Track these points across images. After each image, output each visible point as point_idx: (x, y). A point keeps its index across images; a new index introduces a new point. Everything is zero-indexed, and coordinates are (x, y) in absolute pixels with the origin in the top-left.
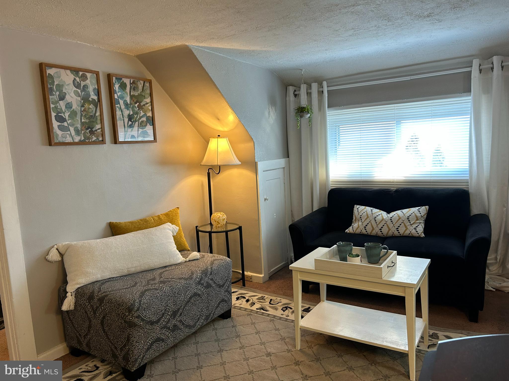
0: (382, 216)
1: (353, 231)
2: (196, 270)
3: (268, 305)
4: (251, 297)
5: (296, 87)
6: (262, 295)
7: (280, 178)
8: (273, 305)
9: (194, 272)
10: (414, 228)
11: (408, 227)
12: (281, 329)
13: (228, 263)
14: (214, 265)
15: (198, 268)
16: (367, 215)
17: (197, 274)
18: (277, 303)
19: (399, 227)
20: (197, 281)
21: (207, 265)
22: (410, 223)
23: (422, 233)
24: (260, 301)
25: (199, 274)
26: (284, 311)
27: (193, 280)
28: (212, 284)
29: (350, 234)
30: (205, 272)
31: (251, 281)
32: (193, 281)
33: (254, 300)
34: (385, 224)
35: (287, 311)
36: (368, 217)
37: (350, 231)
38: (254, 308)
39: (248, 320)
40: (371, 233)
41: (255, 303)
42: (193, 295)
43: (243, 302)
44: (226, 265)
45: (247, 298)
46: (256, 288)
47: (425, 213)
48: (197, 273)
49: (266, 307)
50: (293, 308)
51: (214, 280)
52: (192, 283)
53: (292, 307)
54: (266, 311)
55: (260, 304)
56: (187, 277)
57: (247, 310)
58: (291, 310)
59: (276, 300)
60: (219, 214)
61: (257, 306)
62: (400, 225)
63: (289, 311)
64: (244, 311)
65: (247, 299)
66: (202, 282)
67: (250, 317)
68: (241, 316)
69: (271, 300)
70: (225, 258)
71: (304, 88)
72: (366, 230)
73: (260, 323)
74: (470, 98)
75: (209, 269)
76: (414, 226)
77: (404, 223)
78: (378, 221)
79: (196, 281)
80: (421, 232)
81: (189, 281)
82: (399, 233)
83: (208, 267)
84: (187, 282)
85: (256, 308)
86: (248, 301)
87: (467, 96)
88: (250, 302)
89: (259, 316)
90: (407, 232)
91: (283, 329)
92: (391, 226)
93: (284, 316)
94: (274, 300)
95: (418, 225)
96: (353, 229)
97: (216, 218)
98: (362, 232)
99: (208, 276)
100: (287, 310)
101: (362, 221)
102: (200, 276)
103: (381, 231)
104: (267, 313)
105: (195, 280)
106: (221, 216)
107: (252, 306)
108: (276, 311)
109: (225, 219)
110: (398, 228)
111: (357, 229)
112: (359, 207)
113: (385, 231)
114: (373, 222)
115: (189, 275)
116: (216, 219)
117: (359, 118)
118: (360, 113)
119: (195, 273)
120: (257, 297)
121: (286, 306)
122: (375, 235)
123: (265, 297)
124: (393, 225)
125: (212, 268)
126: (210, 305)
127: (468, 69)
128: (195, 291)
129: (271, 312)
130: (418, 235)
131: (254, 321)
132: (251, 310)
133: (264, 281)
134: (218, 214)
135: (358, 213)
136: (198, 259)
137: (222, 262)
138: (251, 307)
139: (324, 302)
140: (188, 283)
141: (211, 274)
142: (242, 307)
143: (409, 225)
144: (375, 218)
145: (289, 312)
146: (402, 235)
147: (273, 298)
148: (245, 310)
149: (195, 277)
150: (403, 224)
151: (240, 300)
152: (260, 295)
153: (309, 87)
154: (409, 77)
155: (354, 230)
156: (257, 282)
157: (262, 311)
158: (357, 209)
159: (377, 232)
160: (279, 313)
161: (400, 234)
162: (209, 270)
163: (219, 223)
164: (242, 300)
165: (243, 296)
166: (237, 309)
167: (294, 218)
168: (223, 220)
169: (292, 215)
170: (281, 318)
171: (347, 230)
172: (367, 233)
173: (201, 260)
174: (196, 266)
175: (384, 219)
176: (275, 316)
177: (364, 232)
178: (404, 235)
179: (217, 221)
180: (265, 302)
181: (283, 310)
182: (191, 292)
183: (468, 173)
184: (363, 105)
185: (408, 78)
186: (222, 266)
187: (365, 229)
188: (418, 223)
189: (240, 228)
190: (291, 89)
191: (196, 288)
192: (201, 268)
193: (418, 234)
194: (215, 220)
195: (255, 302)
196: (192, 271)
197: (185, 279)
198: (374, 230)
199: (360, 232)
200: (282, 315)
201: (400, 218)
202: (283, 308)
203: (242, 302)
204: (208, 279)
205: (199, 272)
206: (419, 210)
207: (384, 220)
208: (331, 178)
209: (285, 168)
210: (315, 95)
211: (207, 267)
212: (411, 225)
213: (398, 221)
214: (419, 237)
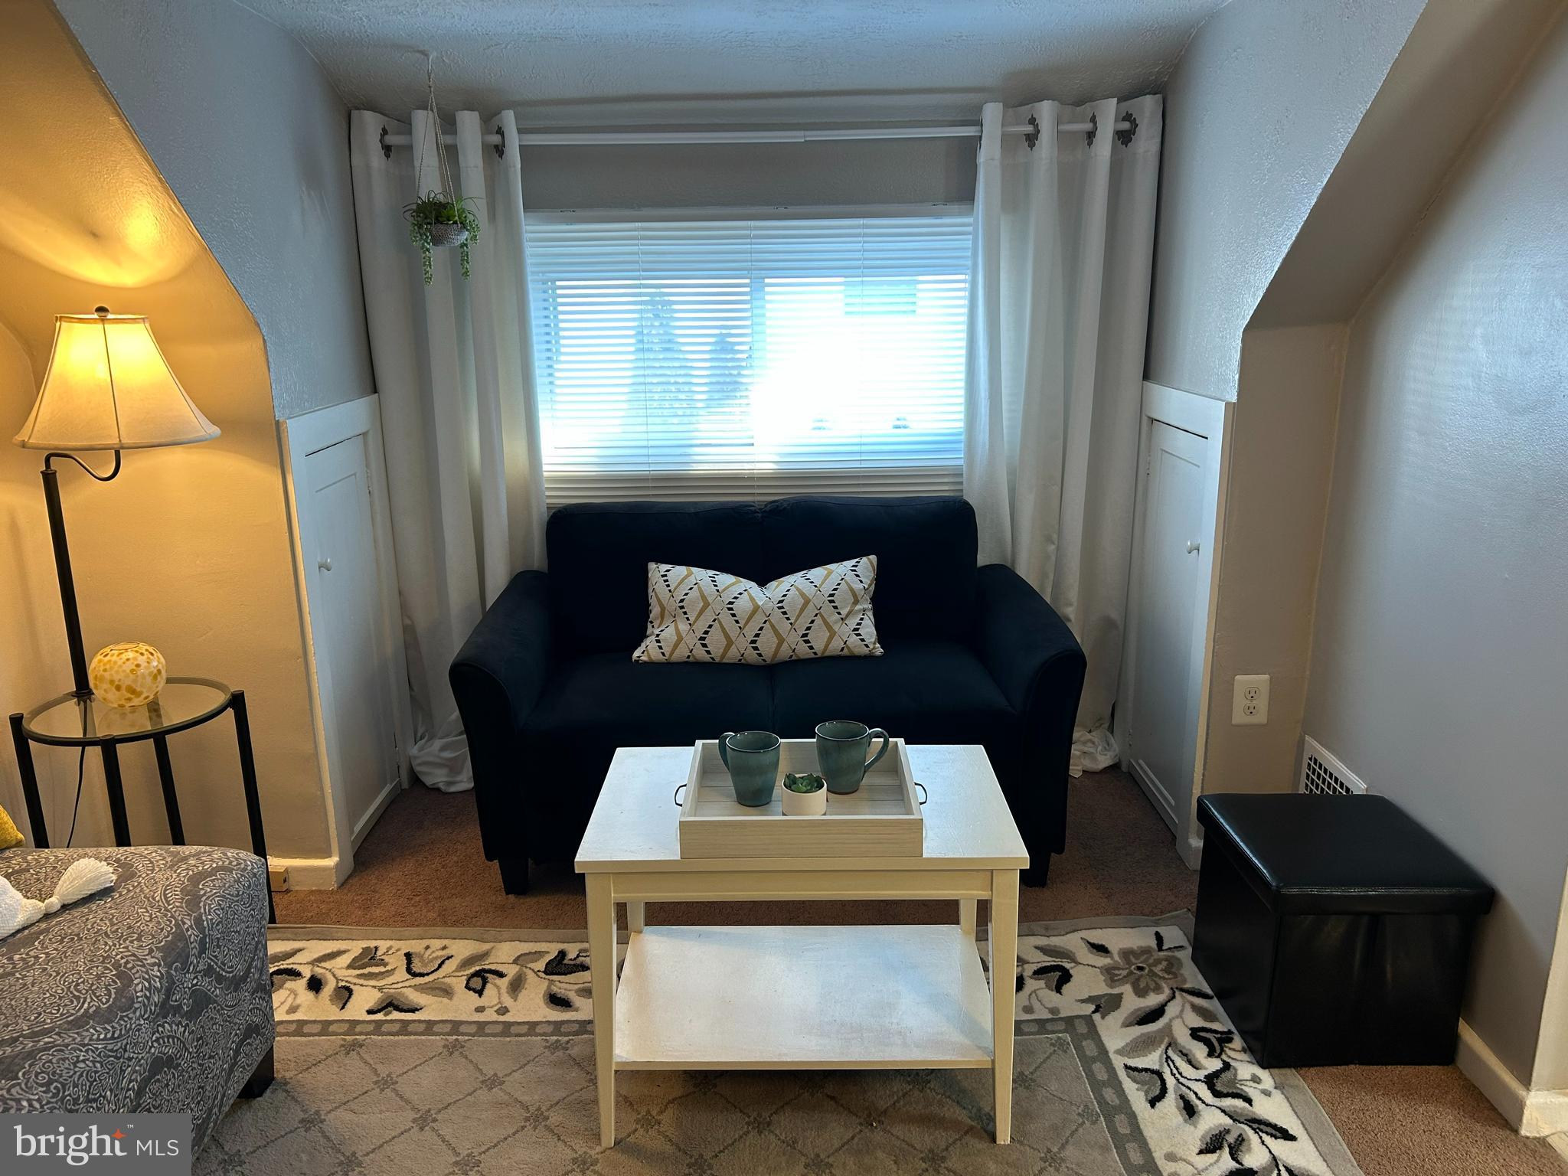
0: (752, 599)
1: (663, 654)
2: (134, 955)
3: (407, 984)
4: (323, 964)
5: (389, 117)
6: (365, 944)
7: (355, 474)
8: (427, 979)
9: (129, 966)
10: (852, 629)
11: (836, 628)
12: (506, 1075)
13: (255, 875)
14: (202, 904)
15: (139, 939)
16: (703, 597)
17: (147, 973)
18: (440, 966)
19: (809, 628)
20: (156, 1006)
21: (172, 916)
22: (839, 613)
23: (875, 643)
24: (366, 971)
25: (156, 968)
26: (480, 993)
27: (136, 1009)
28: (209, 990)
29: (651, 665)
30: (176, 953)
31: (288, 891)
32: (138, 1014)
33: (341, 974)
34: (765, 622)
35: (489, 990)
36: (706, 605)
37: (649, 656)
38: (359, 1007)
39: (354, 1071)
40: (723, 656)
41: (352, 986)
42: (147, 1073)
43: (296, 995)
44: (249, 886)
45: (307, 972)
46: (321, 918)
47: (871, 578)
48: (143, 966)
49: (403, 994)
50: (505, 971)
51: (218, 969)
52: (137, 1022)
53: (500, 968)
54: (413, 1010)
55: (374, 987)
56: (108, 1001)
57: (332, 1028)
58: (503, 983)
59: (429, 951)
60: (130, 655)
61: (365, 997)
62: (812, 622)
63: (498, 988)
64: (320, 1034)
65: (308, 976)
66: (174, 999)
67: (362, 1058)
68: (320, 1062)
69: (408, 956)
70: (237, 859)
71: (424, 124)
72: (707, 649)
73: (413, 1073)
74: (970, 220)
75: (187, 930)
76: (852, 622)
77: (822, 617)
78: (742, 617)
79: (153, 1008)
80: (873, 640)
81: (122, 1018)
82: (811, 648)
83: (182, 920)
84: (113, 1027)
85: (367, 1008)
86: (315, 984)
87: (960, 214)
88: (328, 989)
89: (397, 1042)
90: (836, 647)
91: (514, 1071)
92: (784, 627)
93: (490, 1015)
94: (421, 956)
95: (862, 619)
96: (660, 647)
97: (117, 672)
98: (693, 655)
99: (191, 963)
100: (488, 986)
101: (688, 619)
102: (161, 978)
103: (756, 649)
104: (420, 1021)
105: (144, 1005)
106: (142, 660)
107: (345, 1004)
108: (451, 999)
109: (163, 672)
110: (808, 634)
111: (676, 646)
112: (668, 571)
113: (768, 646)
114: (726, 619)
115: (113, 991)
116: (121, 676)
117: (635, 258)
118: (636, 242)
119: (134, 971)
120: (344, 956)
121: (478, 968)
122: (736, 661)
123: (376, 948)
124: (791, 624)
125: (198, 921)
126: (207, 1077)
127: (970, 131)
128: (154, 1054)
129: (433, 1009)
130: (866, 651)
131: (383, 1071)
132: (347, 1025)
133: (342, 879)
134: (124, 657)
135: (670, 591)
136: (106, 892)
137: (230, 878)
138: (343, 1008)
139: (641, 935)
140: (121, 1030)
141: (202, 951)
142: (305, 1018)
143: (836, 622)
144: (730, 606)
145: (499, 991)
146: (819, 655)
147: (415, 946)
148: (324, 1032)
149: (142, 991)
150: (818, 621)
151: (281, 987)
152: (356, 947)
153: (448, 123)
154: (802, 133)
155: (667, 650)
156: (314, 889)
157: (396, 1015)
158: (663, 576)
159: (742, 652)
160: (463, 1006)
161: (815, 653)
162: (193, 935)
163: (138, 694)
164: (289, 984)
165: (284, 965)
166: (288, 1034)
167: (409, 618)
168: (155, 677)
169: (404, 608)
170: (481, 1025)
171: (636, 654)
172: (712, 658)
173: (129, 891)
174: (123, 930)
175: (759, 607)
176: (456, 1026)
177: (700, 654)
178: (827, 654)
179: (124, 687)
180: (387, 971)
181: (475, 991)
182: (140, 1066)
183: (962, 445)
184: (645, 212)
185: (798, 137)
186: (238, 895)
187: (704, 645)
188: (859, 611)
189: (237, 702)
190: (370, 124)
191: (154, 1038)
192: (153, 937)
193: (867, 646)
194: (117, 683)
195: (348, 985)
196: (117, 965)
197: (102, 1017)
198: (733, 646)
199: (689, 657)
200: (480, 1010)
201: (807, 602)
202: (468, 981)
203: (292, 996)
204: (196, 977)
205: (151, 961)
206: (855, 571)
207: (760, 610)
208: (545, 468)
209: (370, 432)
210: (472, 159)
211: (177, 925)
212: (842, 619)
213: (802, 610)
214: (870, 658)
